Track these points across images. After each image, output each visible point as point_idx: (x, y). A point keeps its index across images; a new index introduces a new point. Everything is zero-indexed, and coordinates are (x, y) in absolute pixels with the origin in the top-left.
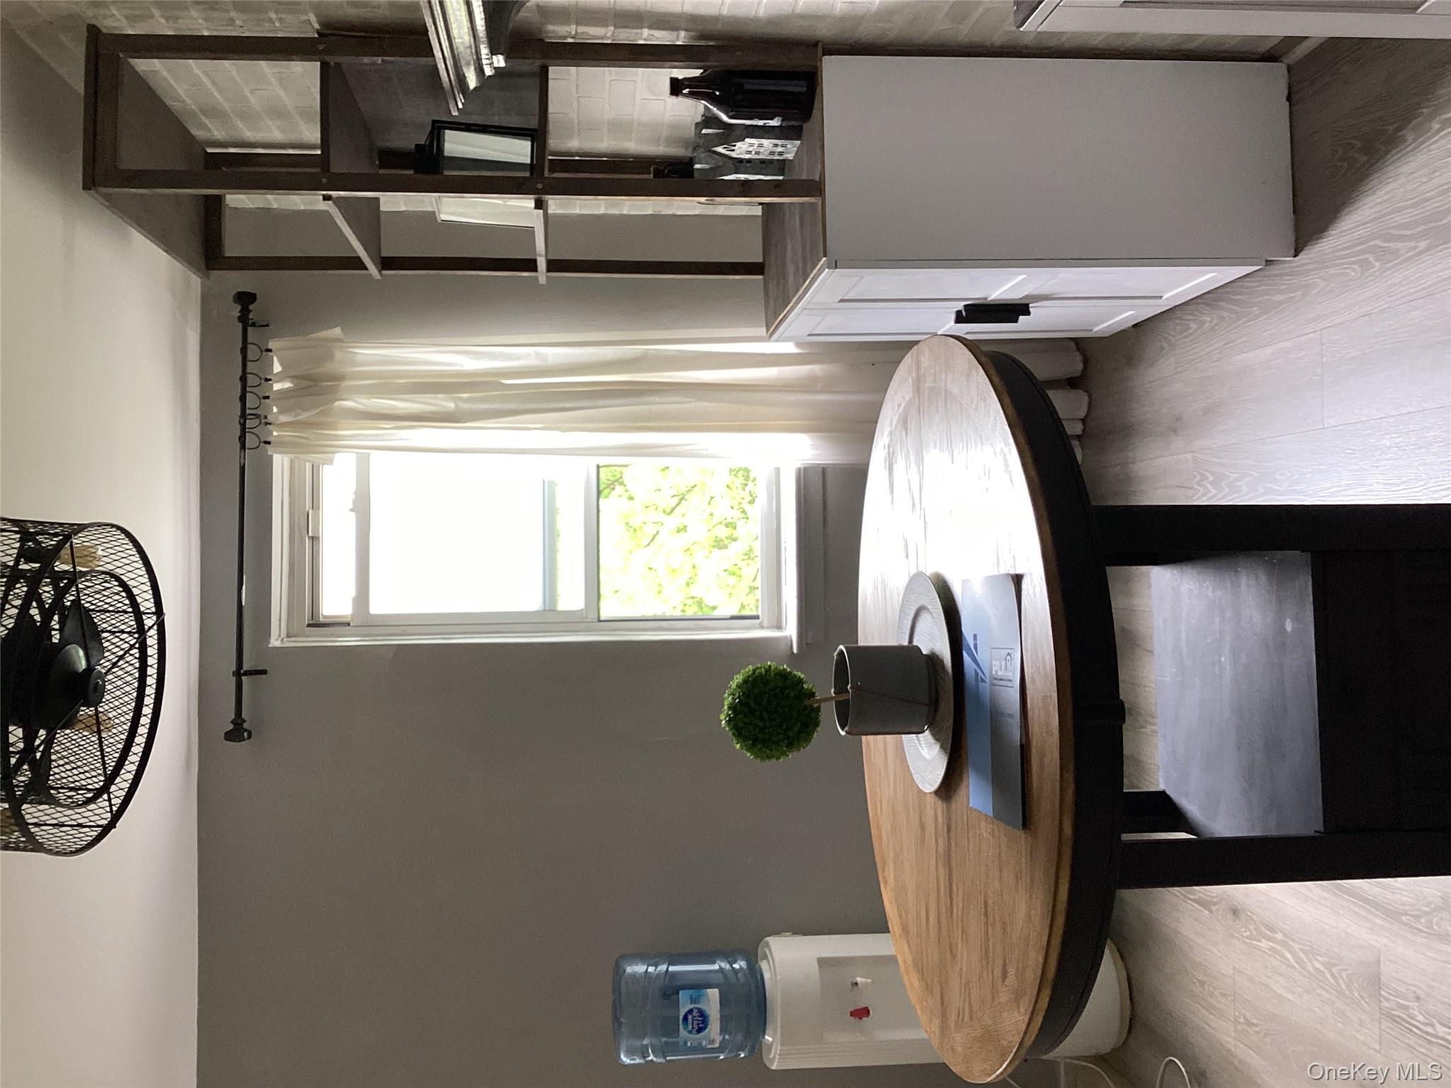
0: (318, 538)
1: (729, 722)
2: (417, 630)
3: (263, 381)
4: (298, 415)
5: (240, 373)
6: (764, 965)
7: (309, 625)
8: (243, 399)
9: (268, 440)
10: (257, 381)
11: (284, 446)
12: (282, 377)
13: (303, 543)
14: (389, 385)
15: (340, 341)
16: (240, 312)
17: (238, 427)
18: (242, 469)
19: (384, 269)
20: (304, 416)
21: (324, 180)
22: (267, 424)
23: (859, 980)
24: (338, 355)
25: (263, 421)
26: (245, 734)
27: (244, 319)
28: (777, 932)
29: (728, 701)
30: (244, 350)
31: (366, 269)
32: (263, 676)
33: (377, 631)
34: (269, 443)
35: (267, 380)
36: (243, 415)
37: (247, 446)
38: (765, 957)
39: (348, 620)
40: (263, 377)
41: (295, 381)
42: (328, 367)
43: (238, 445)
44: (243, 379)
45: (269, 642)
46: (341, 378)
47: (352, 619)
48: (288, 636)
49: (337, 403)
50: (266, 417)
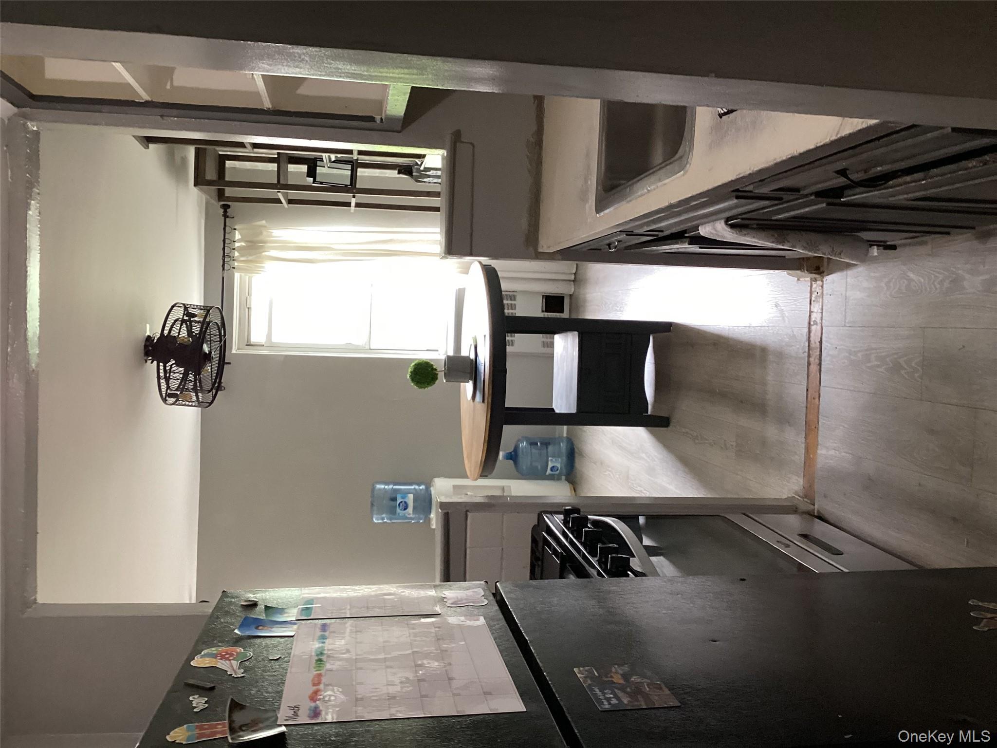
0: (250, 308)
1: (410, 376)
2: (291, 349)
3: (232, 242)
4: (247, 258)
5: (223, 239)
6: (432, 489)
7: (247, 345)
8: (224, 249)
9: (234, 267)
10: (230, 242)
11: (240, 269)
12: (239, 241)
13: (244, 310)
14: (285, 246)
15: (265, 227)
16: (223, 212)
17: (222, 261)
18: (223, 278)
19: (289, 203)
20: (250, 258)
21: (279, 186)
22: (233, 260)
23: (468, 493)
24: (265, 233)
25: (232, 259)
26: (223, 388)
27: (225, 216)
28: (439, 477)
29: (410, 370)
30: (224, 229)
31: (282, 203)
32: (229, 365)
33: (276, 349)
34: (234, 268)
35: (234, 242)
36: (224, 256)
37: (225, 269)
38: (433, 486)
39: (263, 343)
40: (232, 240)
41: (247, 243)
42: (261, 238)
43: (222, 269)
44: (224, 241)
45: (231, 351)
46: (265, 242)
47: (265, 343)
48: (238, 349)
49: (264, 253)
50: (233, 257)
